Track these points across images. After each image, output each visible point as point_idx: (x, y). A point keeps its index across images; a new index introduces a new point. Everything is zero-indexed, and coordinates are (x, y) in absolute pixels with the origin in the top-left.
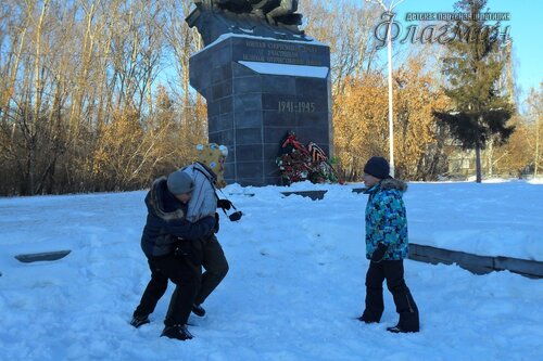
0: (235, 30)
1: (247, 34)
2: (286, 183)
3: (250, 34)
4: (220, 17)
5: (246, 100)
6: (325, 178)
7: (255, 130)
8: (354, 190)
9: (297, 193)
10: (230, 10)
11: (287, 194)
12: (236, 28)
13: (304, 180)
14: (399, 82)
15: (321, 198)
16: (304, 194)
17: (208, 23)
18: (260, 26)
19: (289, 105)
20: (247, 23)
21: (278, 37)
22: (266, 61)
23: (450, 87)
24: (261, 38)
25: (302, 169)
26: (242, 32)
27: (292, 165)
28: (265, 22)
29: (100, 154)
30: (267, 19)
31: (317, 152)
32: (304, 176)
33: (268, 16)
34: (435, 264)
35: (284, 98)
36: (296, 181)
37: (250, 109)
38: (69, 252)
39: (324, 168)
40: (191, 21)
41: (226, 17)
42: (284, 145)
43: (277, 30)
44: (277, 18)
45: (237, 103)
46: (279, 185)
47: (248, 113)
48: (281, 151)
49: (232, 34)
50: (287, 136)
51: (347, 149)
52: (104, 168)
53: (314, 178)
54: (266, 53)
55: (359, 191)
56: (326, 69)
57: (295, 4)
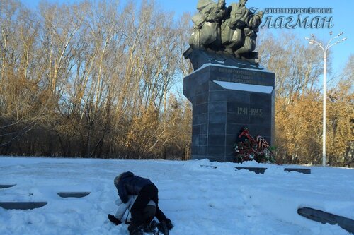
0: (213, 62)
1: (220, 64)
2: (240, 161)
3: (222, 64)
4: (204, 53)
5: (217, 105)
6: (266, 160)
7: (221, 125)
8: (286, 169)
9: (246, 168)
10: (211, 49)
11: (239, 169)
12: (214, 60)
13: (251, 160)
14: (331, 98)
15: (263, 173)
16: (251, 169)
17: (196, 56)
18: (229, 59)
19: (245, 110)
20: (222, 57)
21: (241, 66)
22: (231, 81)
24: (229, 67)
25: (251, 152)
26: (217, 63)
27: (244, 149)
28: (233, 57)
29: (131, 135)
30: (234, 55)
31: (262, 142)
32: (251, 157)
33: (236, 52)
34: (324, 223)
35: (242, 105)
36: (246, 160)
37: (219, 112)
38: (89, 193)
39: (267, 152)
40: (186, 55)
41: (208, 53)
42: (240, 136)
43: (241, 62)
44: (242, 54)
45: (211, 107)
46: (235, 162)
47: (217, 114)
48: (238, 140)
49: (210, 64)
50: (242, 130)
51: (293, 141)
52: (132, 143)
53: (259, 159)
54: (231, 77)
55: (290, 170)
56: (271, 88)
57: (253, 46)
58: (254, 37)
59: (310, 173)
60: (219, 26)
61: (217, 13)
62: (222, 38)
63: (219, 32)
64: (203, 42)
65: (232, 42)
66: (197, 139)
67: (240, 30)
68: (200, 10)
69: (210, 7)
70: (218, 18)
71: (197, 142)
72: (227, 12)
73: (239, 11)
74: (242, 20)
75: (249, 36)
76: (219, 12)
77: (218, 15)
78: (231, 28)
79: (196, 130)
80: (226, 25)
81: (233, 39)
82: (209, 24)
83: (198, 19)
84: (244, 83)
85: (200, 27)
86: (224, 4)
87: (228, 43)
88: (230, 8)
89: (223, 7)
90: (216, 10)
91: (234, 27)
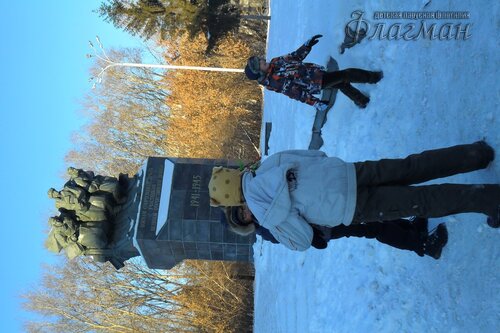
0: (131, 235)
1: (134, 225)
3: (135, 223)
4: (118, 244)
5: (187, 232)
7: (212, 227)
8: (266, 154)
12: (128, 233)
17: (122, 253)
18: (127, 212)
19: (194, 197)
20: (125, 222)
21: (138, 200)
22: (157, 212)
23: (187, 34)
24: (138, 214)
26: (133, 229)
35: (188, 201)
37: (195, 228)
40: (119, 264)
43: (132, 198)
45: (189, 239)
47: (198, 231)
49: (134, 238)
52: (231, 327)
54: (151, 211)
55: (267, 148)
56: (167, 162)
57: (112, 180)
58: (100, 179)
59: (270, 124)
60: (83, 223)
61: (67, 227)
62: (100, 220)
63: (92, 224)
64: (104, 244)
65: (106, 208)
66: (228, 255)
67: (92, 198)
68: (61, 248)
69: (59, 237)
70: (73, 226)
71: (232, 255)
72: (67, 215)
73: (67, 199)
74: (78, 196)
75: (99, 186)
76: (66, 225)
77: (70, 226)
78: (88, 209)
79: (217, 256)
80: (83, 215)
81: (102, 206)
82: (81, 237)
83: (73, 251)
84: (159, 196)
85: (84, 248)
86: (56, 218)
87: (106, 212)
88: (62, 210)
89: (60, 219)
90: (63, 229)
91: (87, 205)
